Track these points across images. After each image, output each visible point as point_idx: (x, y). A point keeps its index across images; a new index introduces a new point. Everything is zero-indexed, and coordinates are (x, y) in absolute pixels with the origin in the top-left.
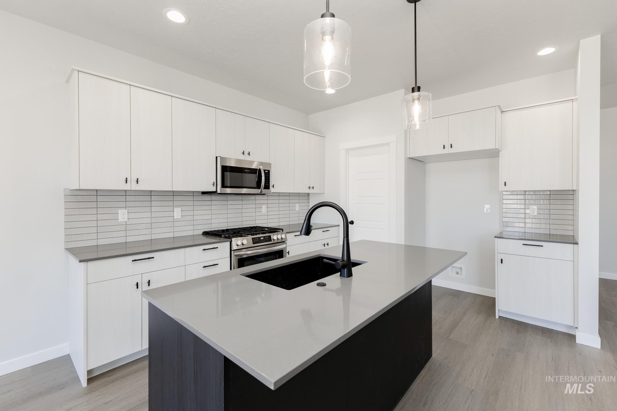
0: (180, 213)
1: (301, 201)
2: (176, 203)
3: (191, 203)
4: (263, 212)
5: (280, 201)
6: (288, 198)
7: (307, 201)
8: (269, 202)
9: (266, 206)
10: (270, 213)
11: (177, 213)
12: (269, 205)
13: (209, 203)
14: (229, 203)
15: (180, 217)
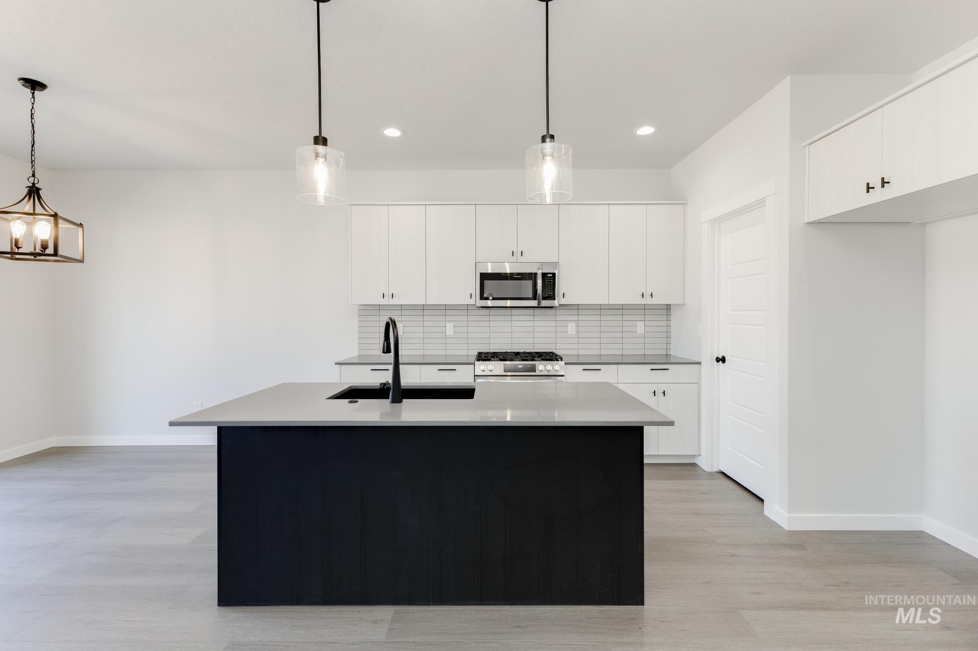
0: (452, 329)
1: (647, 318)
2: (448, 318)
3: (465, 318)
4: (569, 333)
5: (603, 318)
6: (620, 312)
7: (665, 318)
8: (581, 318)
9: (574, 324)
10: (581, 335)
11: (450, 329)
12: (581, 323)
13: (487, 318)
14: (514, 319)
15: (452, 333)
